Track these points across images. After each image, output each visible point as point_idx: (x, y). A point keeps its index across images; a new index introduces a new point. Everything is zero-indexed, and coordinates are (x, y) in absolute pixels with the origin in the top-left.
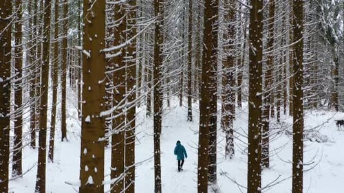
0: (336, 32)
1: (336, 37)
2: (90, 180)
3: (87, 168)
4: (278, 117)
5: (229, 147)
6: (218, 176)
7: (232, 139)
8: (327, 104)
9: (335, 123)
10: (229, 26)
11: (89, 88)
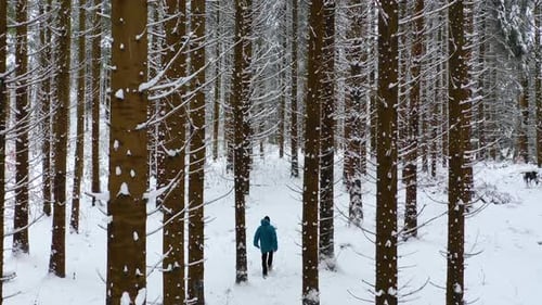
0: (524, 37)
1: (525, 46)
2: (124, 189)
3: (118, 171)
4: (434, 169)
5: (354, 208)
6: (336, 248)
7: (360, 195)
8: (512, 156)
9: (522, 176)
10: (354, 19)
11: (122, 46)
